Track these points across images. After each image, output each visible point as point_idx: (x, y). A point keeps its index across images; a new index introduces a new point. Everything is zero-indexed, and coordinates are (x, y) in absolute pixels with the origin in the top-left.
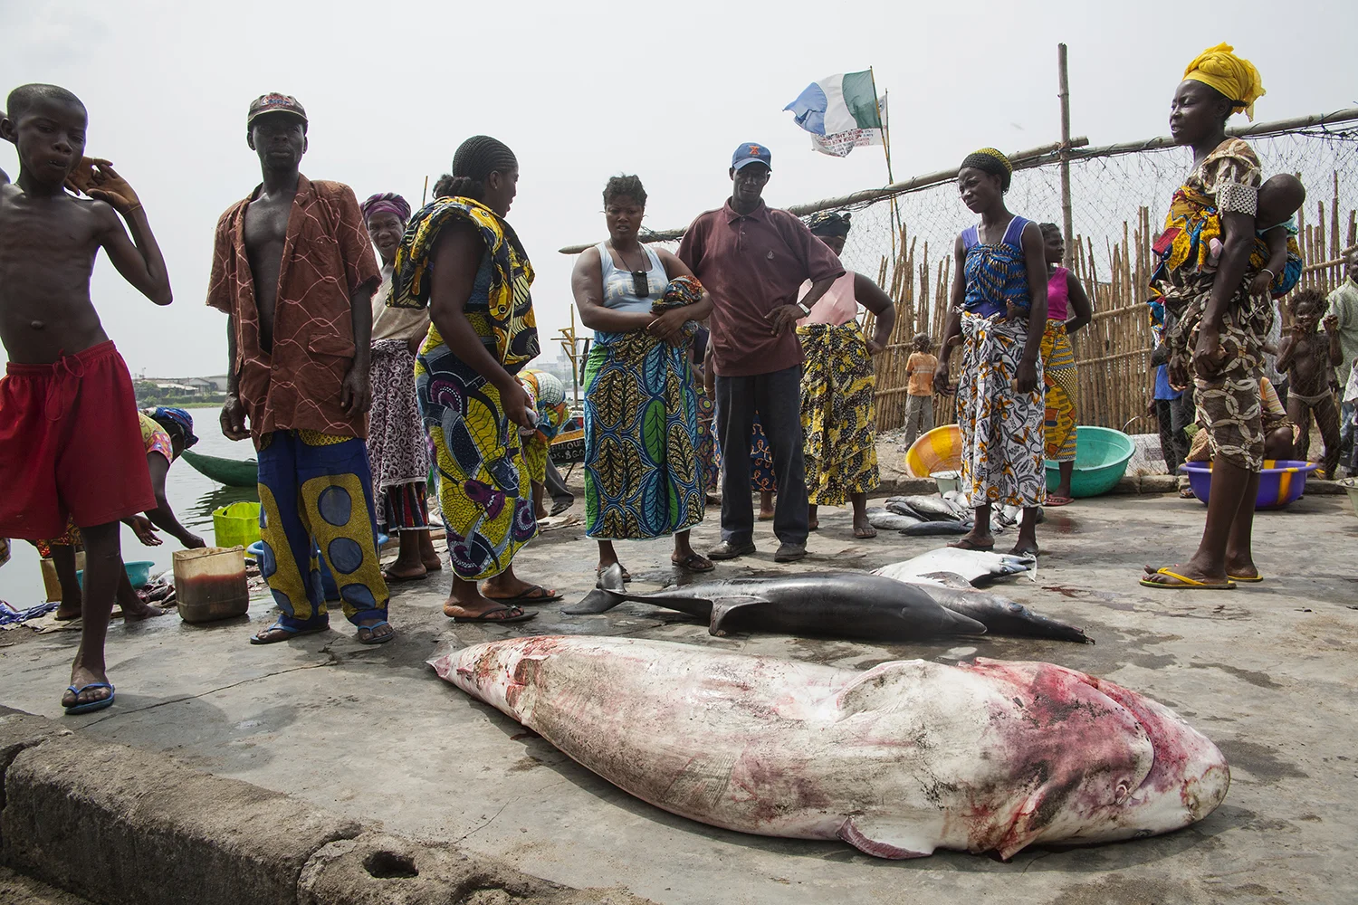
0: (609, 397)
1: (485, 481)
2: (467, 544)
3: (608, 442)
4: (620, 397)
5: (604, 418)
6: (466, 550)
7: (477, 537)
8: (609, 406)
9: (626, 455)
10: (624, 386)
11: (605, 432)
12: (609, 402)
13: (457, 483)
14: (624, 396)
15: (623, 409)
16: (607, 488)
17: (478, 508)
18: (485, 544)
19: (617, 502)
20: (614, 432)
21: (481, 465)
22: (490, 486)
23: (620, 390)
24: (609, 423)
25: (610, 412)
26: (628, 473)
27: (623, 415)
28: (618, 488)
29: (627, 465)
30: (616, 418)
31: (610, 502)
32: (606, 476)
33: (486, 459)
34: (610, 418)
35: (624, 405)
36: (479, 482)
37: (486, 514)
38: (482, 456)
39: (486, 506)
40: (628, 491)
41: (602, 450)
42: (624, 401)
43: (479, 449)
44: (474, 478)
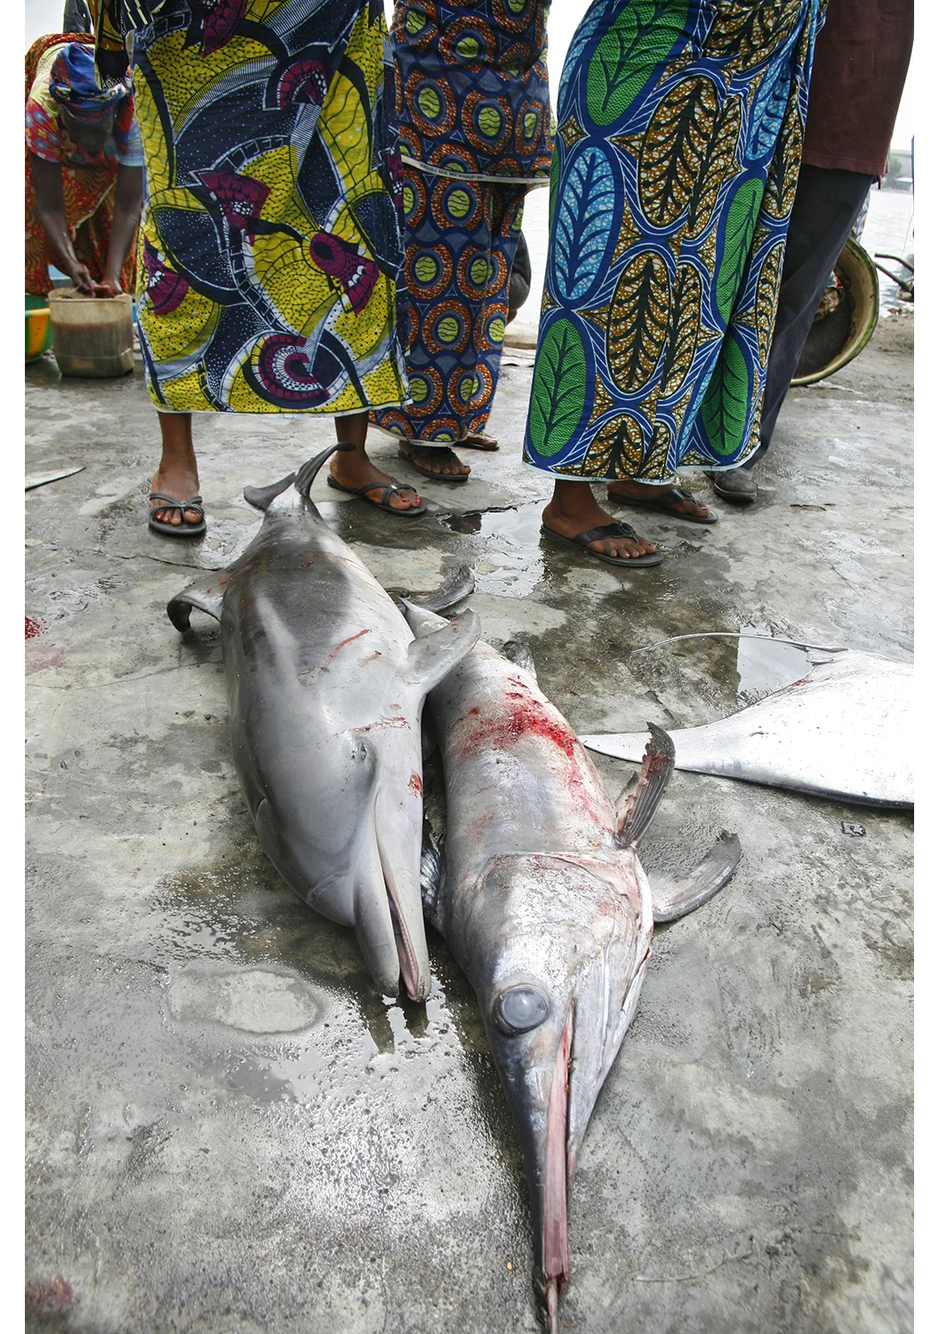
0: (677, 150)
1: (345, 236)
2: (309, 350)
3: (649, 265)
4: (700, 155)
5: (649, 201)
6: (307, 361)
7: (327, 337)
8: (671, 173)
9: (678, 297)
10: (717, 128)
11: (645, 237)
12: (673, 163)
13: (299, 239)
14: (708, 155)
15: (699, 186)
16: (618, 371)
17: (332, 287)
18: (341, 352)
19: (636, 405)
20: (667, 241)
21: (340, 205)
22: (356, 246)
23: (705, 136)
24: (660, 218)
25: (668, 191)
26: (673, 340)
27: (694, 202)
28: (645, 373)
29: (675, 322)
30: (678, 205)
31: (616, 403)
32: (625, 342)
33: (352, 193)
34: (664, 205)
35: (701, 178)
36: (336, 238)
37: (345, 299)
38: (344, 186)
39: (346, 285)
40: (665, 380)
41: (629, 282)
42: (705, 166)
43: (340, 171)
44: (328, 229)
